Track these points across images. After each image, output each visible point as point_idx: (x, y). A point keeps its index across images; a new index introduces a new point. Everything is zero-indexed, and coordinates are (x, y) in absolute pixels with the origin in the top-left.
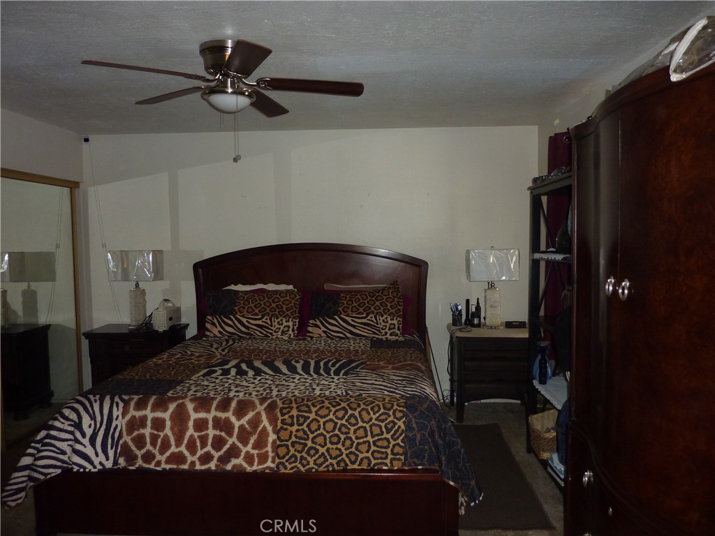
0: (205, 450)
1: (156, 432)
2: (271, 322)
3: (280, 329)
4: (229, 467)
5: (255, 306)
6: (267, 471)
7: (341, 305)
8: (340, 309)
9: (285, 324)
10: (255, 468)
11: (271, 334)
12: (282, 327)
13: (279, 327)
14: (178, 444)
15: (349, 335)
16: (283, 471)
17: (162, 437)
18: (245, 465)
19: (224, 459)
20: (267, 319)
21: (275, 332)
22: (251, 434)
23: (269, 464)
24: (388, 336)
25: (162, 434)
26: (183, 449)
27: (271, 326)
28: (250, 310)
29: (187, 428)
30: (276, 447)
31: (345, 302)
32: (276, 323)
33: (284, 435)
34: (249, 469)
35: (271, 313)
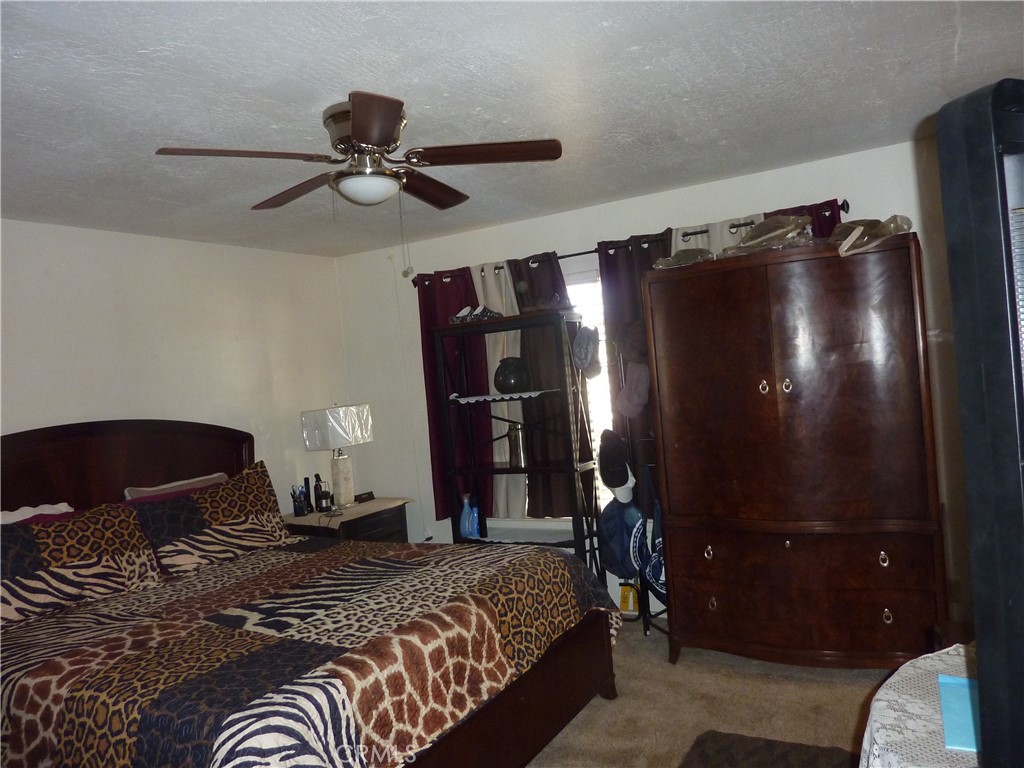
0: (451, 691)
1: (398, 698)
2: (117, 564)
3: (134, 571)
4: (485, 697)
5: (78, 542)
6: (514, 679)
7: (204, 510)
8: (206, 517)
9: (138, 561)
10: (504, 683)
11: (123, 584)
12: (136, 567)
13: (132, 568)
14: (426, 703)
15: (239, 552)
16: (524, 671)
17: (406, 700)
18: (495, 684)
19: (474, 691)
20: (107, 561)
21: (130, 579)
22: (482, 643)
23: (510, 671)
24: (283, 539)
25: (404, 697)
26: (432, 704)
27: (120, 569)
28: (73, 552)
29: (426, 670)
30: (503, 647)
31: (208, 505)
32: (125, 564)
33: (504, 628)
34: (501, 687)
35: (110, 549)
